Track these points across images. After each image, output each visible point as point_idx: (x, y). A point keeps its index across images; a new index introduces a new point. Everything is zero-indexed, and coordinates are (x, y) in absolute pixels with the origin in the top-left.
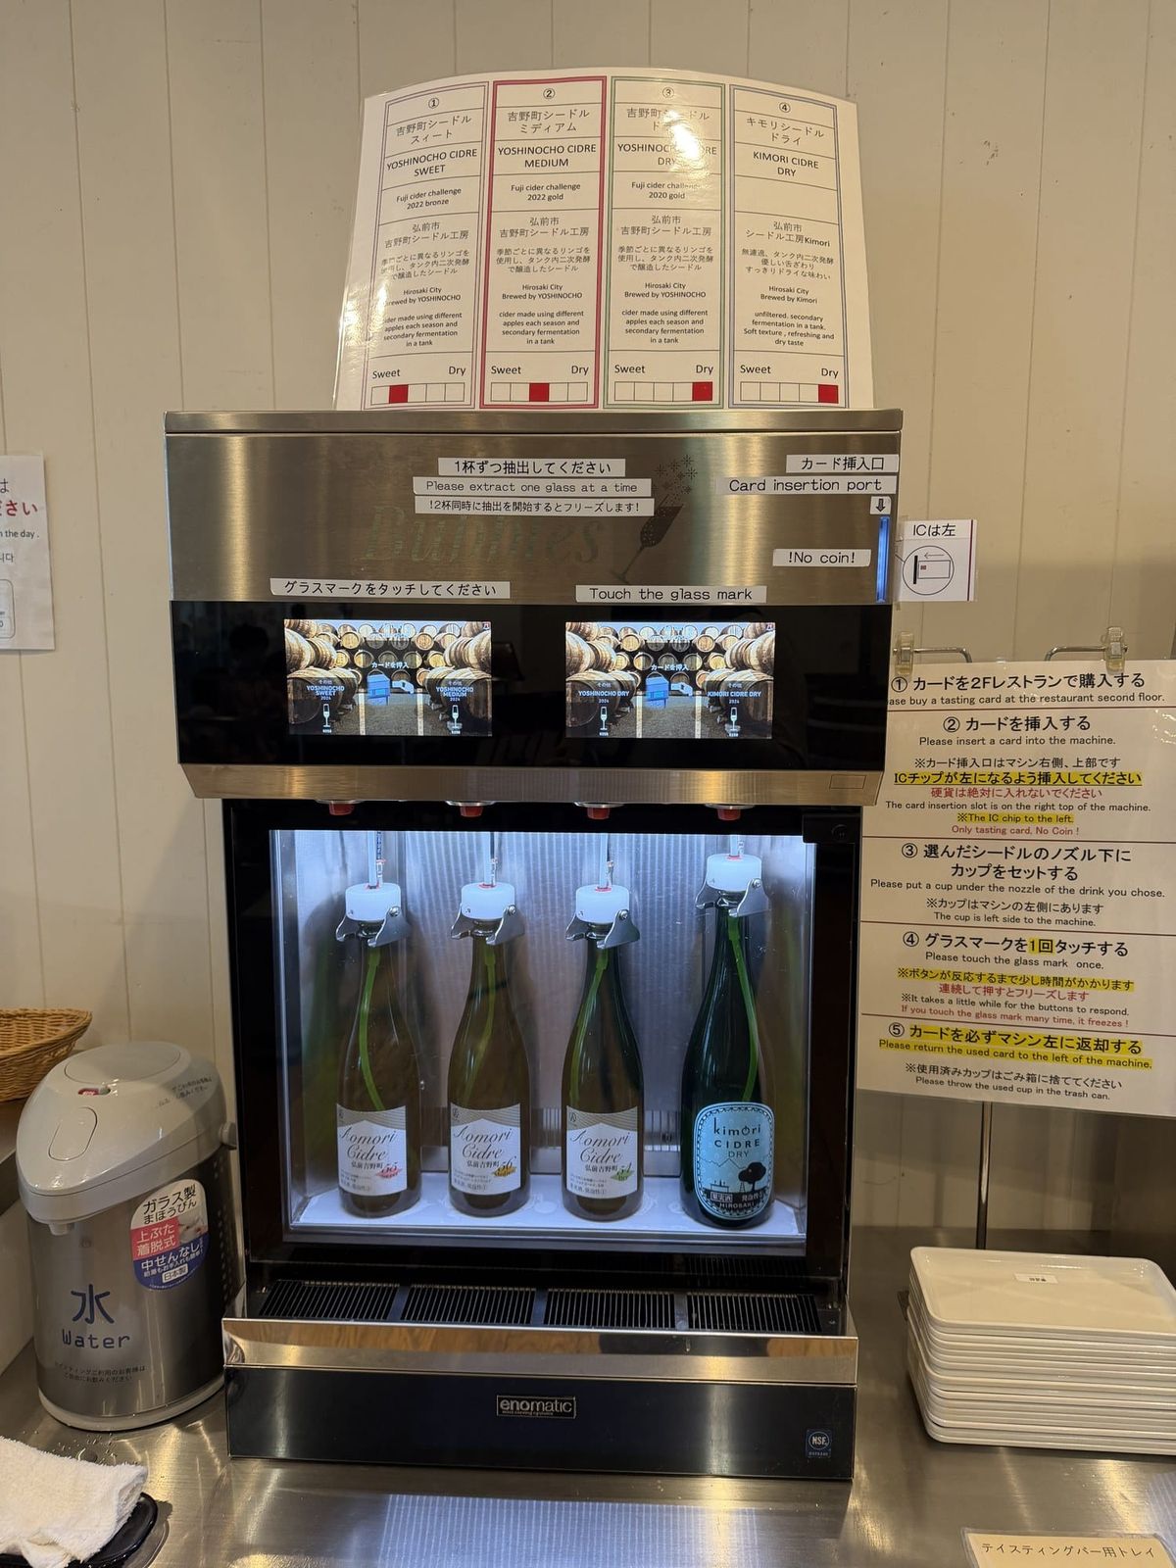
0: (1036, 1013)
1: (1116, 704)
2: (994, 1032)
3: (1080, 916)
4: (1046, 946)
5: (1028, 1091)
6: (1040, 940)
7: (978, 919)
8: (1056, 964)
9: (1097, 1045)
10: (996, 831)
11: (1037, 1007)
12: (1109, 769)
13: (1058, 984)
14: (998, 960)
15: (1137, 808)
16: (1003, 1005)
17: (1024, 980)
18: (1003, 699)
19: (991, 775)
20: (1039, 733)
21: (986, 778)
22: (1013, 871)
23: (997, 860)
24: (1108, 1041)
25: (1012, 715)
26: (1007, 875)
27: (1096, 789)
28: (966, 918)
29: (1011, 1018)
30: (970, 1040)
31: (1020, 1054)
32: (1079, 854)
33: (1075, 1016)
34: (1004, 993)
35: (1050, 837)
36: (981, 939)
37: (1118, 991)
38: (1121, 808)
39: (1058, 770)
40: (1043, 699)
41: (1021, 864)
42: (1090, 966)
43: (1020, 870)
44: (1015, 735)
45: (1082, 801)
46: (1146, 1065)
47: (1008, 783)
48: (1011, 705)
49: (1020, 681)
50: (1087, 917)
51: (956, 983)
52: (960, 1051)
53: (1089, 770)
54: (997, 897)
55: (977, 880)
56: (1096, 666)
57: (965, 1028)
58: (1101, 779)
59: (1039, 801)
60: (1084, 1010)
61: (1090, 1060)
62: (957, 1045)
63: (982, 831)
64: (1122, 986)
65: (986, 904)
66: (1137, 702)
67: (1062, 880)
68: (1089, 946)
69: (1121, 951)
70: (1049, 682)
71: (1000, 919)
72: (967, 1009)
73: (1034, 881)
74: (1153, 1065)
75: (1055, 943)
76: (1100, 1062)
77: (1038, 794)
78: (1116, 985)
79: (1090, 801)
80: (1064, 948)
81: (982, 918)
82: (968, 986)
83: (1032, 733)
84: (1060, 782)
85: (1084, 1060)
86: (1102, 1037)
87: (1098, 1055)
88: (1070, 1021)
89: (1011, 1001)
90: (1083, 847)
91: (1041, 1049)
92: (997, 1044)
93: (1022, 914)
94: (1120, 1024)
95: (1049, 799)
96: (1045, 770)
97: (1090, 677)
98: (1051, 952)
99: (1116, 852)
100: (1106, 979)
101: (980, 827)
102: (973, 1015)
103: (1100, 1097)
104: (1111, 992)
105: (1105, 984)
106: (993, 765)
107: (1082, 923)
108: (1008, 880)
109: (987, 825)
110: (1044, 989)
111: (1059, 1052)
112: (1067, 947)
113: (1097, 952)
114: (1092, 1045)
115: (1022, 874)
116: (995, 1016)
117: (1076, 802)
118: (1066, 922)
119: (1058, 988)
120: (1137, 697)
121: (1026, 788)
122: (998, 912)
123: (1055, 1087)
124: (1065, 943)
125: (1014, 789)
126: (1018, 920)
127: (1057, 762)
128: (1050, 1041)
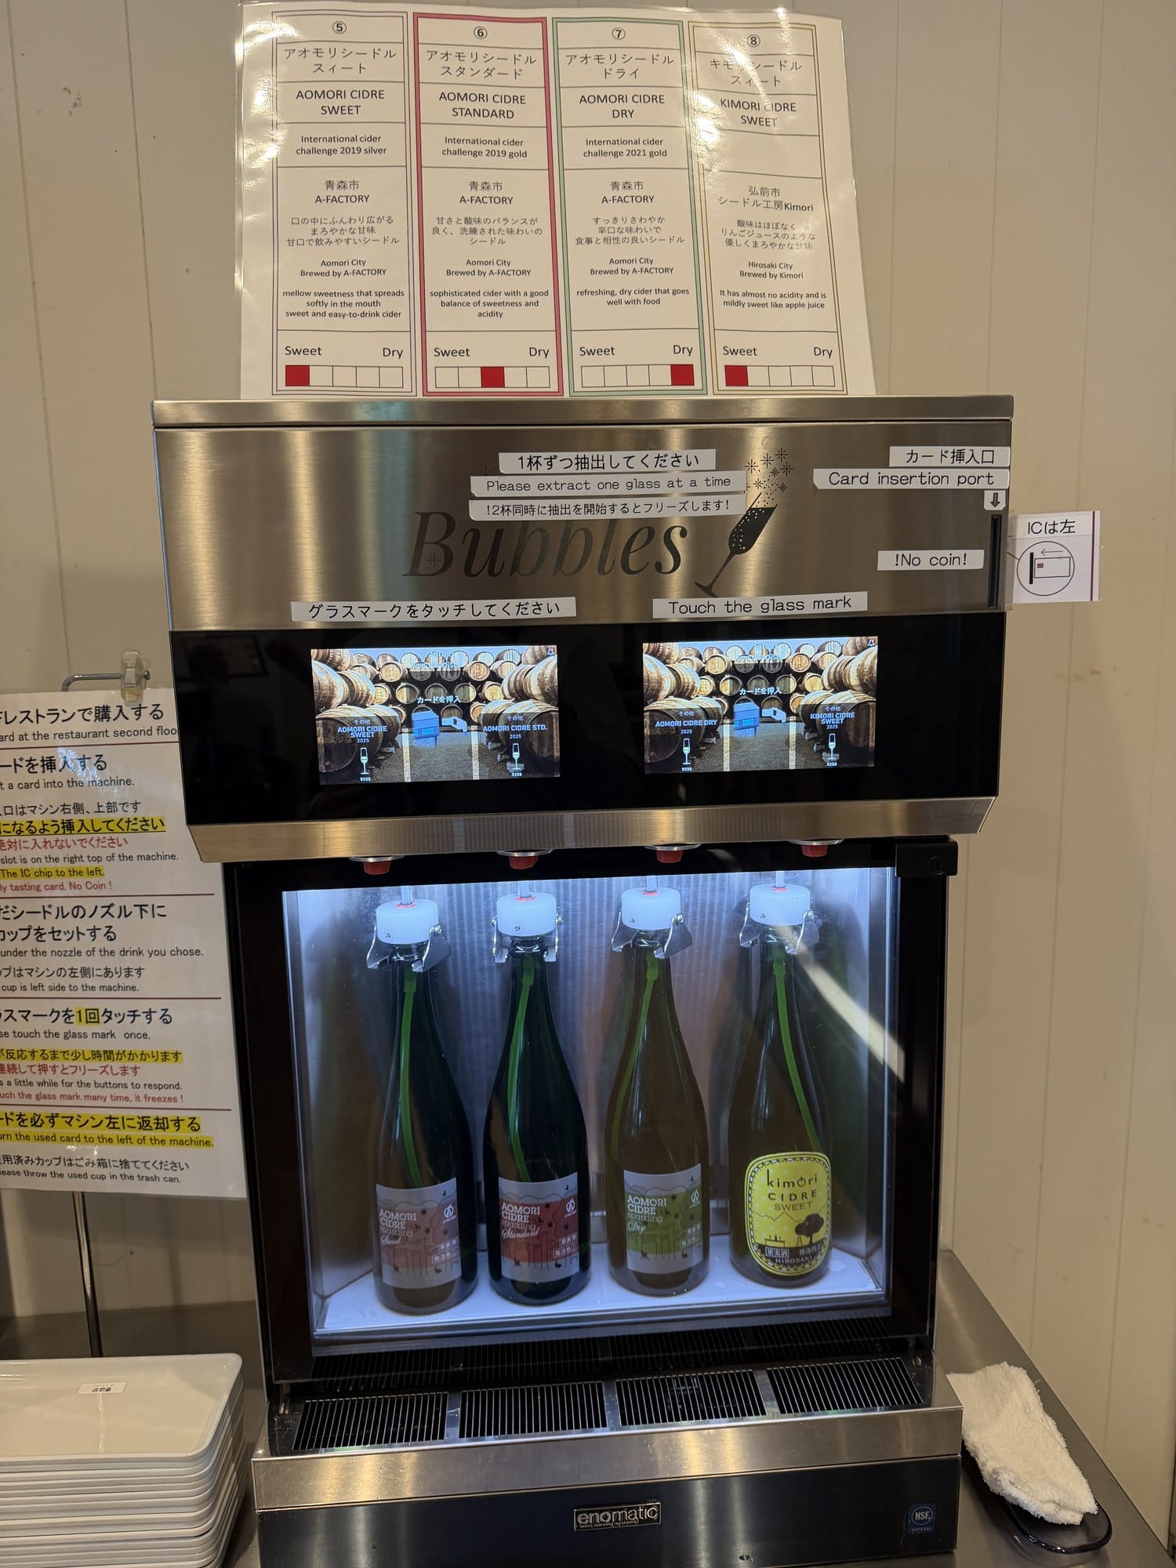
0: (93, 1091)
1: (133, 739)
2: (57, 1115)
3: (124, 981)
4: (92, 1017)
5: (102, 1177)
6: (86, 1010)
7: (24, 988)
8: (104, 1036)
9: (158, 1123)
10: (31, 887)
11: (92, 1084)
12: (131, 814)
13: (109, 1058)
14: (48, 1034)
15: (164, 857)
16: (60, 1084)
17: (77, 1055)
18: (17, 737)
19: (15, 824)
20: (55, 776)
21: (10, 828)
22: (53, 932)
23: (37, 921)
24: (167, 1118)
25: (27, 755)
26: (48, 937)
27: (121, 836)
28: (13, 988)
29: (70, 1098)
30: (35, 1124)
31: (85, 1137)
32: (115, 911)
33: (130, 1092)
34: (58, 1070)
35: (84, 892)
36: (29, 1012)
37: (166, 1064)
38: (148, 858)
39: (80, 816)
40: (57, 736)
41: (61, 924)
42: (137, 1036)
43: (60, 931)
44: (32, 779)
45: (109, 852)
46: (207, 1143)
47: (33, 833)
48: (24, 744)
49: (33, 716)
50: (129, 982)
51: (11, 1062)
52: (27, 1137)
53: (111, 816)
54: (42, 963)
55: (19, 945)
56: (109, 696)
57: (29, 1112)
58: (123, 825)
59: (66, 852)
60: (137, 1086)
61: (154, 1141)
62: (24, 1131)
63: (17, 888)
64: (171, 1057)
65: (30, 971)
66: (155, 737)
67: (101, 942)
68: (134, 1014)
69: (166, 1019)
70: (63, 716)
71: (46, 988)
72: (26, 1090)
73: (74, 944)
74: (214, 1142)
75: (101, 1012)
76: (163, 1142)
77: (64, 844)
78: (165, 1056)
79: (117, 851)
80: (110, 1018)
81: (29, 988)
82: (23, 1064)
83: (49, 776)
84: (83, 830)
85: (148, 1141)
86: (161, 1114)
87: (159, 1134)
88: (126, 1099)
89: (67, 1079)
90: (119, 902)
91: (104, 1131)
92: (61, 1129)
93: (66, 981)
94: (175, 1100)
95: (76, 850)
96: (67, 817)
97: (106, 709)
98: (98, 1022)
99: (150, 906)
100: (155, 1050)
101: (14, 885)
102: (34, 1096)
103: (171, 1180)
104: (160, 1064)
105: (155, 1056)
106: (14, 812)
107: (125, 988)
108: (49, 944)
109: (19, 881)
110: (96, 1064)
111: (122, 1133)
112: (113, 1016)
113: (142, 1020)
114: (152, 1124)
115: (62, 936)
116: (54, 1097)
117: (104, 853)
118: (110, 989)
119: (110, 1063)
120: (155, 731)
121: (52, 838)
122: (43, 980)
123: (127, 1172)
124: (111, 1012)
125: (40, 839)
126: (63, 988)
127: (78, 808)
128: (112, 1122)
